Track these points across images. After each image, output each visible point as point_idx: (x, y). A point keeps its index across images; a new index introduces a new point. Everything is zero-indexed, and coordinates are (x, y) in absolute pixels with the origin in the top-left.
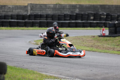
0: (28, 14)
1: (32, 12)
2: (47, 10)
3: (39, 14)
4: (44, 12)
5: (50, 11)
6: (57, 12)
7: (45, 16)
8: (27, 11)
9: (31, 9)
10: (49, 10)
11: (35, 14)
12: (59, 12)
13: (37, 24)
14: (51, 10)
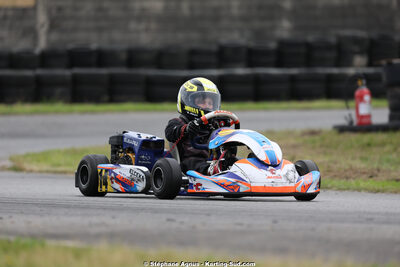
0: (37, 51)
1: (55, 36)
2: (133, 25)
3: (94, 46)
4: (117, 35)
5: (147, 30)
6: (181, 37)
7: (124, 57)
8: (31, 32)
9: (53, 26)
10: (142, 26)
11: (71, 46)
12: (195, 36)
13: (58, 91)
14: (153, 26)
